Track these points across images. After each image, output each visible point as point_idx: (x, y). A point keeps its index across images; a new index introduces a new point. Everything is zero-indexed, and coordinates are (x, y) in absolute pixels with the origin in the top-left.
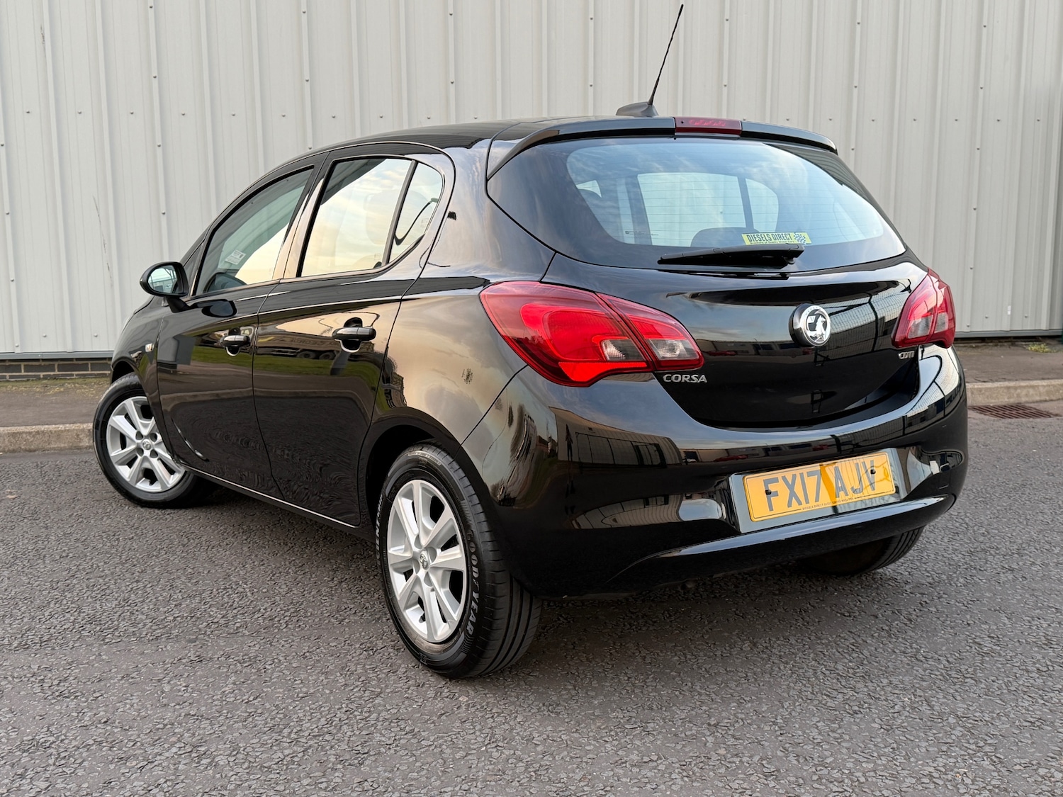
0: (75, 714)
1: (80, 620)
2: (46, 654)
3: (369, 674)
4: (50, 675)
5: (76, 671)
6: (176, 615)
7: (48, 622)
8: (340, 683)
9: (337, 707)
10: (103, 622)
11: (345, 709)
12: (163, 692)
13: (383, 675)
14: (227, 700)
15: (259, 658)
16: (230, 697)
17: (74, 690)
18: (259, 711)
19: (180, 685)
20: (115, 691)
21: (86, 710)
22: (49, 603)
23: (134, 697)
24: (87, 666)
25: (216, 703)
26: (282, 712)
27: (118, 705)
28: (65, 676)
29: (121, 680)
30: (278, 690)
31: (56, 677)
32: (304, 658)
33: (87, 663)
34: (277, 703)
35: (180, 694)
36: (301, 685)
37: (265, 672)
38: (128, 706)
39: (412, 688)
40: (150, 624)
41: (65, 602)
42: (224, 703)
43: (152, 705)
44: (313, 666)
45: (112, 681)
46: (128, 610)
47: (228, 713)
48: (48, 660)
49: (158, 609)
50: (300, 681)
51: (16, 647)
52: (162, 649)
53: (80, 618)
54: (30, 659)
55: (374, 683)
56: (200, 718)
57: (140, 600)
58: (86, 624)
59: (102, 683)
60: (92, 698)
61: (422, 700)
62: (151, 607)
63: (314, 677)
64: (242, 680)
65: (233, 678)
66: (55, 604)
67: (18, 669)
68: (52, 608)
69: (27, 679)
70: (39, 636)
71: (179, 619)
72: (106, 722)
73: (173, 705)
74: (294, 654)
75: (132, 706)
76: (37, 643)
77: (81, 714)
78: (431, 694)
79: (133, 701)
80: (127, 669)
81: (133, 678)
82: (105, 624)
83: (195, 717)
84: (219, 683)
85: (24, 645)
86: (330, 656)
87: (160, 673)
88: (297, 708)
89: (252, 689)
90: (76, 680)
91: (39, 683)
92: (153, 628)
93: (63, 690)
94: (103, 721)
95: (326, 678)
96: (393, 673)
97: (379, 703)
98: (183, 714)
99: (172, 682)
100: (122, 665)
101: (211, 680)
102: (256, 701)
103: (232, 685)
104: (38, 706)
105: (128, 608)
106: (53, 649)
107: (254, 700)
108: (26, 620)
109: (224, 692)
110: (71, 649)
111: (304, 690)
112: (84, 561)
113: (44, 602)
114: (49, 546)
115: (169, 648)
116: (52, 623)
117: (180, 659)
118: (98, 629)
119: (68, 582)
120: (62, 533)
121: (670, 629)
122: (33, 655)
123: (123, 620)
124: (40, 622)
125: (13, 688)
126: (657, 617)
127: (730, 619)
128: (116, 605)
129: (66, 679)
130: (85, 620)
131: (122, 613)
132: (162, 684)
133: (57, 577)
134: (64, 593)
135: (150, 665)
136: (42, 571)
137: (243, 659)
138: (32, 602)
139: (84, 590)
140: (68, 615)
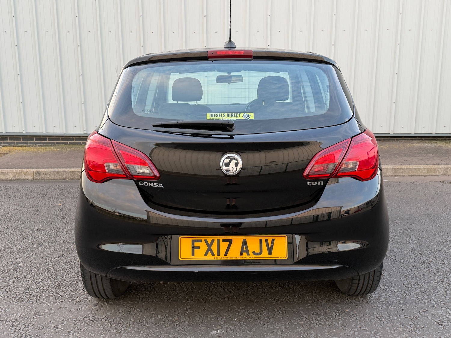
2: (28, 306)
4: (23, 321)
5: (36, 320)
7: (39, 284)
10: (62, 287)
15: (120, 322)
17: (29, 334)
22: (45, 271)
24: (42, 316)
28: (29, 323)
29: (52, 329)
31: (25, 323)
32: (142, 325)
37: (120, 332)
41: (52, 271)
44: (144, 332)
45: (48, 330)
46: (76, 280)
48: (27, 310)
51: (17, 300)
52: (80, 309)
54: (20, 308)
58: (54, 287)
59: (43, 331)
66: (47, 272)
67: (11, 316)
68: (45, 275)
69: (11, 323)
70: (31, 293)
74: (138, 321)
76: (28, 298)
80: (59, 321)
81: (58, 328)
85: (21, 299)
86: (155, 325)
87: (72, 327)
90: (32, 327)
91: (16, 326)
93: (23, 333)
100: (58, 318)
106: (33, 303)
108: (30, 282)
110: (41, 303)
112: (72, 245)
113: (43, 271)
114: (62, 235)
115: (83, 308)
116: (40, 285)
117: (85, 317)
118: (58, 291)
119: (59, 258)
120: (70, 228)
121: (337, 325)
122: (22, 306)
123: (71, 287)
124: (35, 284)
125: (3, 328)
126: (331, 315)
127: (373, 321)
128: (73, 276)
129: (28, 325)
130: (55, 285)
131: (73, 282)
132: (70, 334)
133: (56, 255)
134: (54, 266)
135: (70, 320)
136: (52, 250)
137: (113, 322)
138: (38, 270)
139: (63, 264)
140: (49, 280)
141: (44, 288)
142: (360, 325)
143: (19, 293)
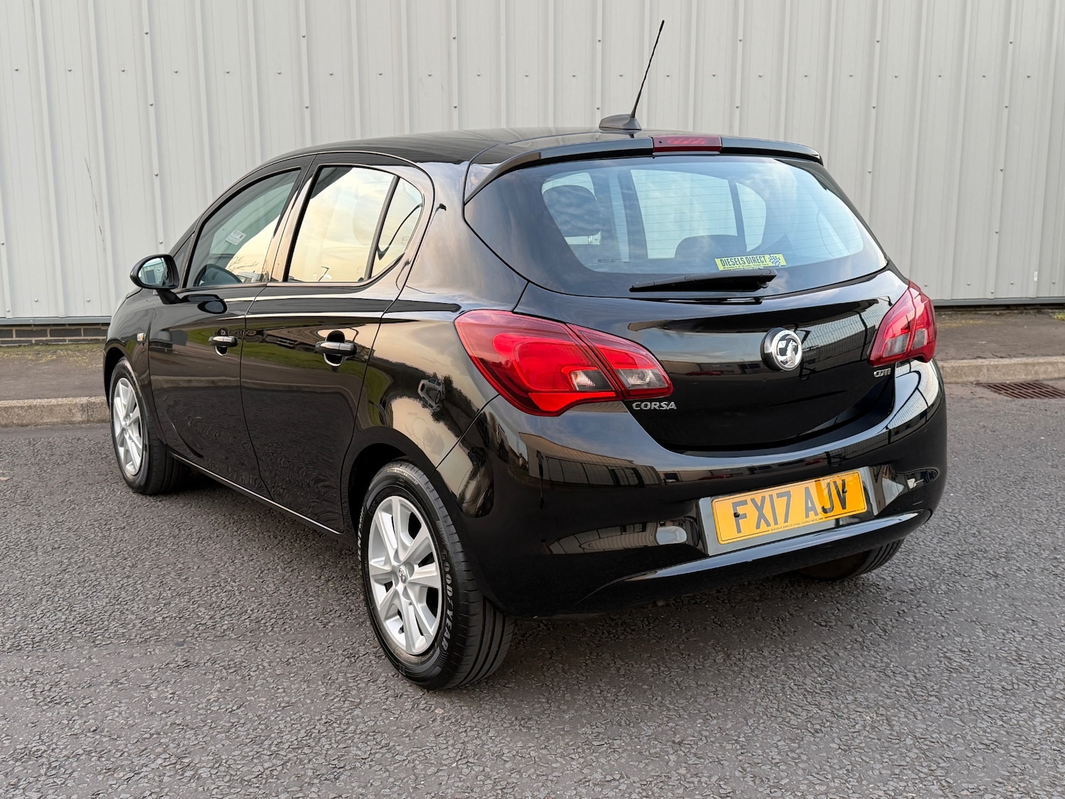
0: (65, 722)
1: (71, 620)
2: (38, 657)
3: (350, 682)
4: (41, 680)
5: (67, 675)
6: (165, 616)
7: (40, 621)
8: (321, 692)
9: (317, 718)
10: (93, 622)
11: (325, 721)
12: (150, 699)
13: (364, 685)
14: (212, 709)
15: (244, 664)
16: (214, 706)
17: (65, 696)
18: (242, 721)
19: (167, 692)
20: (105, 697)
21: (76, 718)
22: (41, 600)
23: (123, 705)
24: (77, 670)
25: (201, 712)
26: (264, 722)
27: (107, 712)
28: (57, 680)
29: (110, 686)
30: (261, 699)
31: (48, 681)
32: (288, 665)
33: (78, 667)
34: (260, 713)
35: (167, 701)
36: (284, 694)
37: (249, 679)
38: (116, 714)
39: (390, 699)
40: (140, 625)
41: (56, 599)
42: (209, 712)
43: (139, 713)
44: (296, 673)
45: (101, 687)
46: (119, 609)
47: (212, 722)
48: (40, 663)
49: (148, 608)
50: (282, 690)
51: (9, 649)
52: (150, 652)
53: (72, 617)
54: (23, 661)
55: (354, 692)
56: (185, 728)
57: (130, 598)
58: (77, 624)
59: (92, 689)
60: (82, 705)
61: (399, 711)
62: (141, 606)
63: (297, 686)
64: (227, 688)
65: (218, 686)
66: (47, 601)
67: (11, 673)
68: (44, 605)
69: (19, 683)
70: (31, 637)
71: (168, 619)
72: (96, 730)
73: (159, 713)
74: (278, 660)
75: (120, 713)
76: (29, 644)
77: (71, 722)
78: (408, 705)
79: (122, 709)
80: (116, 674)
81: (121, 683)
82: (96, 624)
83: (181, 727)
84: (205, 691)
85: (17, 646)
86: (313, 663)
87: (148, 679)
88: (278, 719)
89: (236, 698)
90: (67, 686)
91: (31, 687)
92: (142, 629)
93: (54, 695)
94: (92, 730)
95: (308, 687)
96: (373, 682)
97: (357, 715)
98: (169, 723)
99: (159, 689)
100: (111, 669)
101: (197, 687)
102: (239, 711)
103: (217, 693)
104: (30, 713)
105: (119, 607)
106: (45, 651)
107: (237, 709)
108: (18, 619)
109: (209, 700)
110: (63, 650)
111: (286, 699)
112: (76, 553)
113: (36, 599)
114: (41, 535)
115: (157, 651)
116: (44, 622)
117: (168, 664)
118: (89, 629)
119: (60, 576)
120: (54, 521)
121: (647, 638)
122: (25, 657)
123: (114, 620)
124: (32, 621)
125: (6, 693)
126: (636, 625)
127: (708, 628)
128: (106, 603)
129: (57, 684)
130: (76, 620)
131: (112, 613)
132: (150, 690)
133: (49, 571)
134: (56, 589)
135: (139, 670)
136: (35, 563)
137: (229, 665)
138: (24, 599)
139: (76, 586)
140: (59, 614)
142: (687, 635)
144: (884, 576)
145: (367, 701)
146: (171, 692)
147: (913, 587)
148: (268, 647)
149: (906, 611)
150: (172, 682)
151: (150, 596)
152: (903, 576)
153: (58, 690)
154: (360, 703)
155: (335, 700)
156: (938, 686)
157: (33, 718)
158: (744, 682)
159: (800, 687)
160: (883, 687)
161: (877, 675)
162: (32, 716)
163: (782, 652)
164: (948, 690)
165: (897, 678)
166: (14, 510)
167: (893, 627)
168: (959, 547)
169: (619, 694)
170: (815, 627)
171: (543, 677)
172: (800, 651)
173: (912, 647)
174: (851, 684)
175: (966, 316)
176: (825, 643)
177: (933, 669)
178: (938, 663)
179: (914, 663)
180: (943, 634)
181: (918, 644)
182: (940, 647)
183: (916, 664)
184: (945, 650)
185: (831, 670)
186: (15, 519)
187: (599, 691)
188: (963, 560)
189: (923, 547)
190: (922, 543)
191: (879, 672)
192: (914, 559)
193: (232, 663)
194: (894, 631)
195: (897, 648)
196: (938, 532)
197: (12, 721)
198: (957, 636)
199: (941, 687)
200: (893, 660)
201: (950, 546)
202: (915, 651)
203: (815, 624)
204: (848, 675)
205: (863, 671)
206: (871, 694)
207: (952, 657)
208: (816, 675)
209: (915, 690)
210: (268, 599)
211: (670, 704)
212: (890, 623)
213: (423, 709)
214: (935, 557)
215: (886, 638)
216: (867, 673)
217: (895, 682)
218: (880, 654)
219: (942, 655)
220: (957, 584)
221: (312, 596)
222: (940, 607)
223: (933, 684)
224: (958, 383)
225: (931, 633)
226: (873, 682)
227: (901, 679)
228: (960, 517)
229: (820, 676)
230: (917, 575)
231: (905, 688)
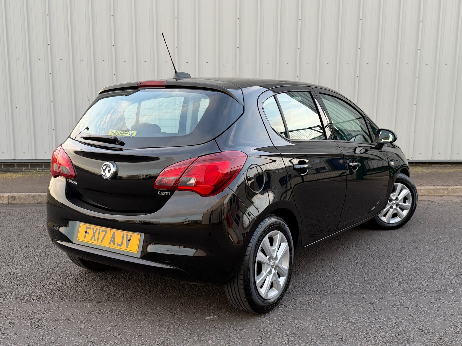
0: (41, 338)
1: (55, 289)
2: (37, 306)
3: (171, 325)
4: (36, 316)
5: (48, 315)
6: (95, 289)
7: (41, 289)
8: (157, 329)
9: (153, 342)
10: (64, 290)
11: (157, 344)
12: (81, 328)
13: (177, 327)
14: (107, 335)
15: (125, 314)
16: (108, 334)
17: (44, 325)
18: (119, 342)
19: (89, 325)
20: (61, 326)
21: (47, 336)
22: (44, 279)
23: (68, 331)
24: (52, 312)
25: (102, 336)
26: (129, 343)
27: (60, 334)
28: (42, 317)
29: (64, 321)
30: (130, 331)
31: (38, 317)
32: (144, 315)
33: (53, 311)
34: (128, 338)
35: (88, 330)
36: (140, 329)
37: (126, 320)
38: (65, 335)
39: (188, 334)
40: (83, 293)
41: (51, 279)
42: (105, 336)
43: (75, 335)
44: (147, 319)
45: (61, 321)
47: (106, 342)
48: (37, 308)
49: (88, 285)
50: (140, 327)
51: (25, 301)
52: (85, 306)
53: (55, 288)
54: (30, 307)
55: (172, 330)
56: (93, 344)
57: (82, 280)
58: (57, 291)
59: (56, 322)
60: (50, 330)
61: (191, 341)
62: (86, 284)
63: (147, 325)
64: (115, 325)
65: (112, 323)
66: (47, 280)
67: (23, 313)
68: (45, 282)
69: (26, 318)
70: (36, 296)
71: (96, 290)
72: (54, 342)
73: (83, 335)
74: (140, 312)
75: (66, 335)
76: (35, 299)
77: (44, 338)
78: (196, 338)
79: (67, 332)
80: (69, 315)
81: (70, 320)
82: (65, 291)
83: (92, 343)
84: (106, 326)
85: (29, 300)
86: (155, 315)
87: (82, 319)
88: (136, 341)
89: (118, 330)
90: (46, 320)
91: (31, 320)
92: (84, 294)
93: (39, 324)
94: (52, 342)
95: (152, 326)
96: (181, 325)
97: (172, 342)
98: (87, 341)
99: (85, 324)
100: (67, 313)
101: (102, 323)
102: (119, 336)
103: (110, 327)
104: (27, 332)
105: (76, 284)
106: (40, 303)
107: (118, 335)
108: (33, 287)
109: (106, 330)
110: (48, 303)
111: (141, 332)
112: (64, 258)
113: (42, 279)
114: (51, 250)
115: (88, 305)
116: (43, 289)
117: (92, 312)
118: (61, 293)
119: (55, 269)
122: (31, 306)
123: (73, 290)
124: (38, 289)
125: (19, 322)
128: (71, 282)
129: (42, 319)
130: (57, 289)
131: (73, 286)
132: (81, 324)
133: (51, 266)
134: (51, 275)
135: (79, 314)
136: (45, 262)
137: (118, 314)
138: (37, 278)
139: (60, 273)
140: (50, 286)
141: (48, 292)
143: (25, 296)
144: (423, 284)
145: (177, 335)
146: (90, 325)
147: (437, 290)
148: (137, 306)
149: (434, 301)
150: (92, 321)
151: (90, 279)
152: (432, 284)
153: (42, 322)
154: (174, 336)
155: (163, 334)
156: (451, 340)
157: (28, 335)
158: (356, 334)
159: (383, 338)
160: (424, 340)
161: (421, 334)
162: (28, 334)
163: (374, 320)
164: (456, 342)
165: (430, 336)
166: (42, 239)
167: (428, 309)
168: (458, 271)
169: (296, 338)
170: (391, 308)
171: (260, 327)
172: (383, 320)
173: (437, 320)
174: (408, 338)
175: (457, 167)
176: (395, 316)
177: (448, 331)
178: (450, 328)
179: (438, 328)
180: (452, 314)
181: (440, 318)
182: (451, 320)
183: (439, 329)
184: (453, 322)
185: (398, 330)
186: (42, 242)
187: (286, 336)
188: (460, 277)
189: (441, 270)
190: (441, 269)
191: (422, 332)
192: (437, 276)
193: (120, 312)
194: (428, 311)
195: (430, 320)
196: (448, 264)
197: (18, 336)
198: (459, 315)
199: (452, 341)
200: (429, 326)
201: (454, 270)
202: (439, 322)
203: (391, 306)
204: (407, 333)
205: (414, 331)
206: (418, 343)
207: (457, 326)
208: (391, 332)
209: (439, 342)
210: (141, 283)
211: (320, 344)
212: (427, 307)
213: (203, 340)
214: (447, 275)
215: (425, 314)
216: (416, 332)
217: (430, 337)
218: (422, 322)
219: (452, 324)
220: (458, 289)
221: (160, 282)
222: (450, 300)
223: (448, 339)
224: (454, 196)
225: (446, 313)
226: (419, 337)
227: (432, 336)
228: (458, 257)
229: (393, 333)
230: (439, 284)
231: (434, 341)
